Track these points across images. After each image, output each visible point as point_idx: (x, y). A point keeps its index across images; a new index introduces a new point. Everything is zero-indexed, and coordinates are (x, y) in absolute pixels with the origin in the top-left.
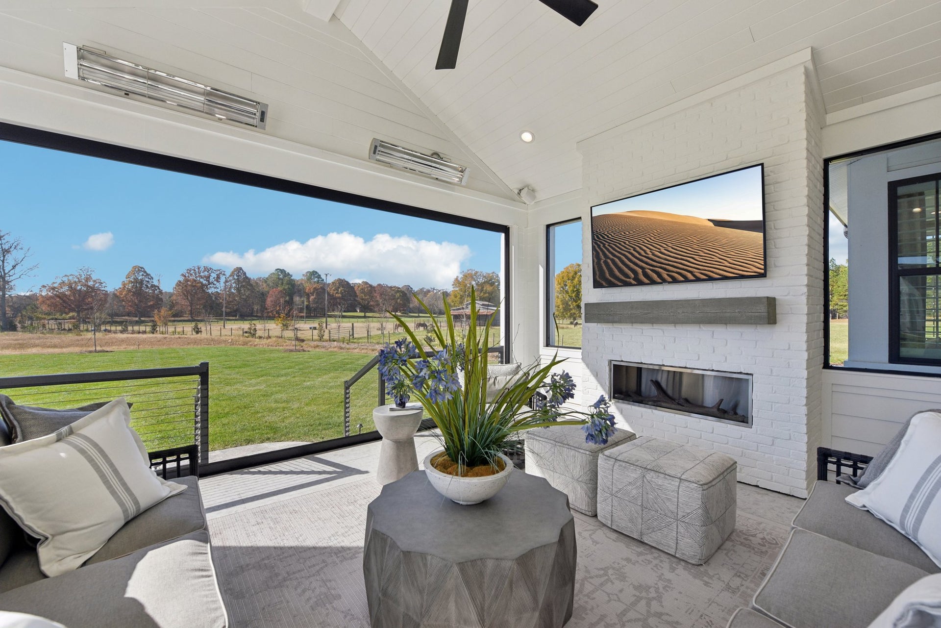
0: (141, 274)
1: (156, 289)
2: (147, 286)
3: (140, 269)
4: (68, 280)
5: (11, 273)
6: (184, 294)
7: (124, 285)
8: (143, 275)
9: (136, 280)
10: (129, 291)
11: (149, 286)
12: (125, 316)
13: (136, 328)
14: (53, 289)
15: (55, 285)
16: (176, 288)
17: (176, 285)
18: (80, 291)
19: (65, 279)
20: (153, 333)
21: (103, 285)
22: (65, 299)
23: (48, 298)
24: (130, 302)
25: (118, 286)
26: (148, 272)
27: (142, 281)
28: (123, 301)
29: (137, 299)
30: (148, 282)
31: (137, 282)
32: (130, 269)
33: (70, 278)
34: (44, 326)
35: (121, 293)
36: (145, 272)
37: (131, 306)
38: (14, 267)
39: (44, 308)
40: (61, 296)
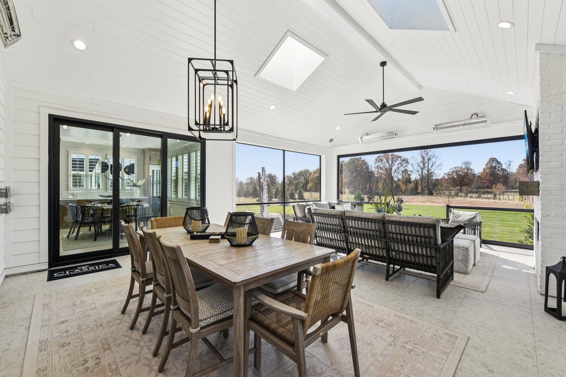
0: (495, 162)
1: (505, 171)
2: (498, 170)
3: (493, 160)
4: (456, 170)
5: (431, 169)
6: (525, 173)
7: (484, 170)
8: (496, 163)
9: (491, 166)
10: (487, 174)
11: (500, 169)
12: (485, 189)
13: (486, 196)
14: (449, 175)
15: (450, 173)
16: (518, 169)
17: (519, 168)
18: (461, 175)
19: (454, 169)
20: (494, 199)
21: (473, 171)
22: (454, 179)
23: (447, 180)
24: (488, 180)
25: (481, 171)
26: (499, 161)
27: (495, 167)
28: (484, 179)
29: (492, 178)
30: (499, 167)
31: (492, 168)
32: (488, 160)
33: (457, 168)
34: (444, 193)
35: (483, 175)
36: (497, 161)
37: (488, 183)
38: (432, 166)
39: (445, 185)
40: (453, 179)
